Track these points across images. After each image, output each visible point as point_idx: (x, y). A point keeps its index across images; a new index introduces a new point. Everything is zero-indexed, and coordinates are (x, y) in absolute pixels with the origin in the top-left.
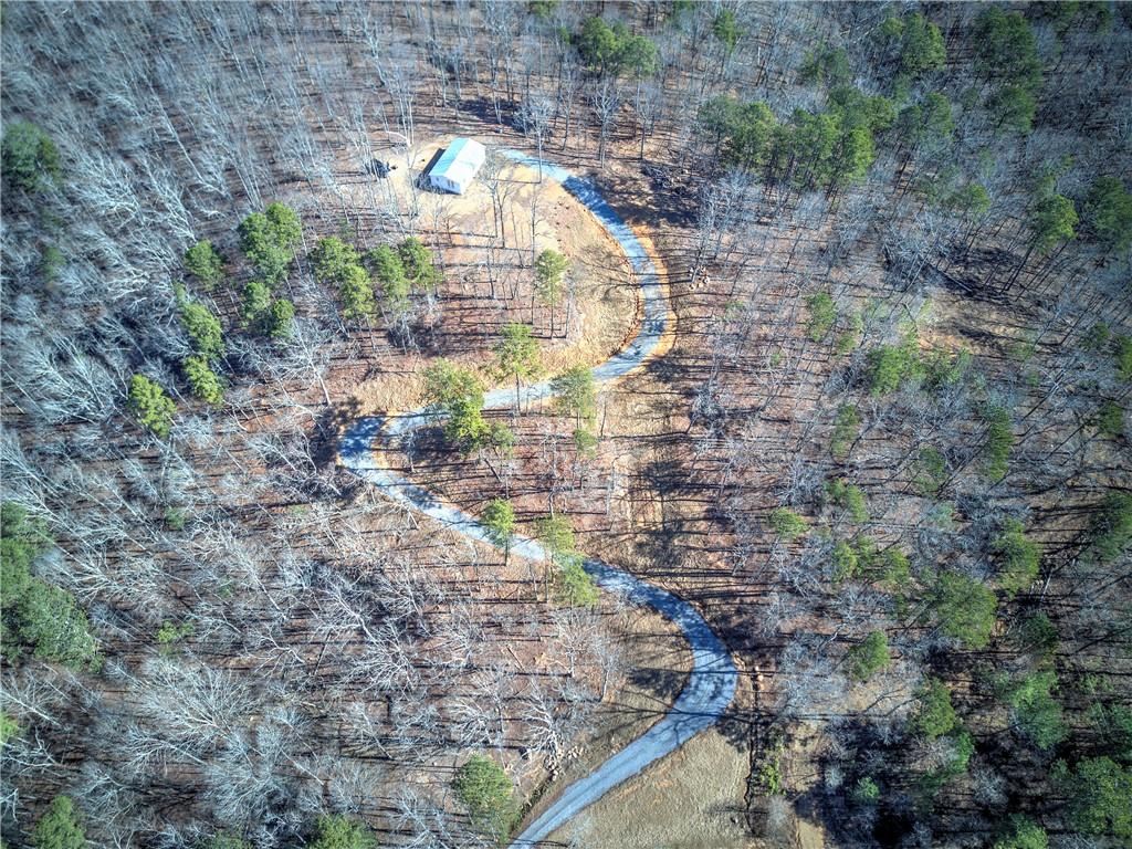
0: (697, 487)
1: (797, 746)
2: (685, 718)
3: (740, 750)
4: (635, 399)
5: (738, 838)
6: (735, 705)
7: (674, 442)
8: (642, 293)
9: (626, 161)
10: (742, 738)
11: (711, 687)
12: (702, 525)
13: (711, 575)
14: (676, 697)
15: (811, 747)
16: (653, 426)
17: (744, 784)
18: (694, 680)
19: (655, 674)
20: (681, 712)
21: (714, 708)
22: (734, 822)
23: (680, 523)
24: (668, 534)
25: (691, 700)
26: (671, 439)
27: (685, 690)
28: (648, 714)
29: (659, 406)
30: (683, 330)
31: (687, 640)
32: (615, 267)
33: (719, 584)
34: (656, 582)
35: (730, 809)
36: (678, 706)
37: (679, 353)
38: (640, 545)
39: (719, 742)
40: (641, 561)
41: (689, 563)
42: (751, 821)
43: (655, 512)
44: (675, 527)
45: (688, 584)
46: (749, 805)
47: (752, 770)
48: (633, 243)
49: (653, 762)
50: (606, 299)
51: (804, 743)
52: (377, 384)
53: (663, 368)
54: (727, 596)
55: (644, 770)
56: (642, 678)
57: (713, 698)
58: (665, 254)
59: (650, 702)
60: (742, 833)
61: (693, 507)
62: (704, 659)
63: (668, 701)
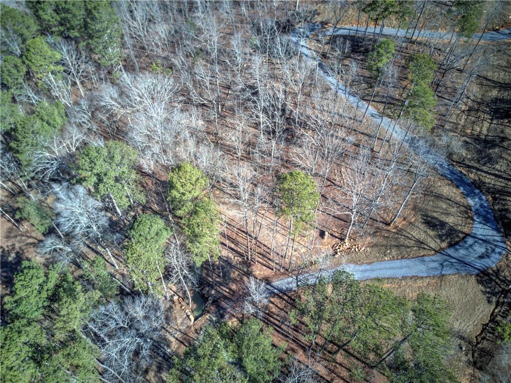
2: (454, 260)
3: (489, 302)
5: (460, 361)
6: (498, 270)
10: (494, 294)
11: (483, 250)
14: (451, 245)
17: (480, 327)
18: (470, 241)
19: (443, 224)
20: (450, 256)
22: (461, 348)
25: (462, 252)
27: (461, 244)
28: (426, 247)
34: (466, 172)
35: (462, 338)
36: (451, 251)
39: (473, 288)
42: (476, 355)
46: (478, 343)
47: (490, 321)
49: (414, 276)
55: (404, 278)
56: (431, 223)
57: (481, 257)
59: (429, 240)
60: (464, 359)
62: (484, 231)
63: (444, 245)
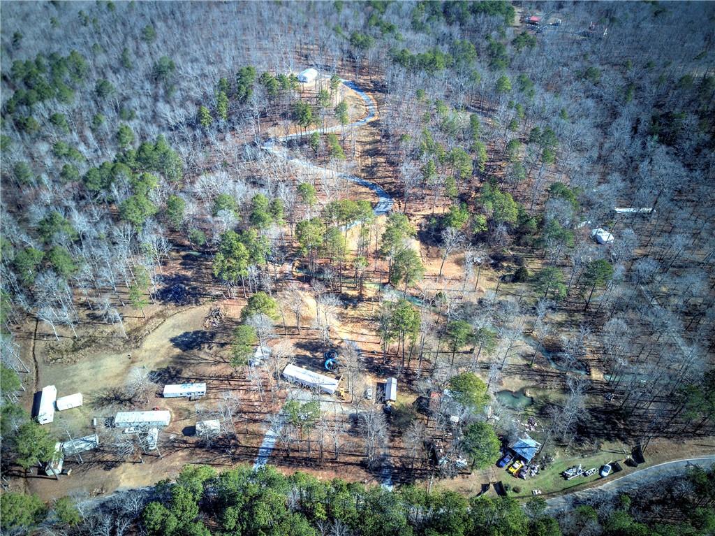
0: (383, 154)
1: (413, 221)
4: (363, 131)
7: (377, 142)
8: (368, 108)
9: (365, 80)
12: (384, 164)
13: (386, 177)
15: (417, 222)
16: (370, 139)
21: (385, 210)
23: (376, 164)
24: (373, 167)
26: (376, 142)
29: (371, 134)
30: (379, 116)
31: (378, 195)
32: (360, 101)
33: (389, 180)
34: (368, 181)
37: (379, 120)
38: (363, 170)
40: (363, 175)
41: (379, 175)
43: (369, 161)
44: (376, 165)
45: (379, 181)
48: (364, 96)
50: (355, 107)
51: (415, 221)
52: (276, 128)
53: (373, 124)
54: (390, 183)
58: (376, 99)
61: (381, 159)
62: (382, 199)
